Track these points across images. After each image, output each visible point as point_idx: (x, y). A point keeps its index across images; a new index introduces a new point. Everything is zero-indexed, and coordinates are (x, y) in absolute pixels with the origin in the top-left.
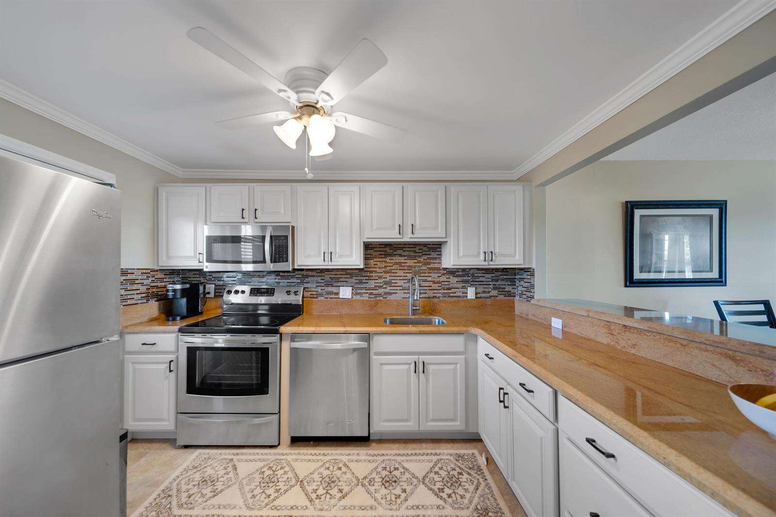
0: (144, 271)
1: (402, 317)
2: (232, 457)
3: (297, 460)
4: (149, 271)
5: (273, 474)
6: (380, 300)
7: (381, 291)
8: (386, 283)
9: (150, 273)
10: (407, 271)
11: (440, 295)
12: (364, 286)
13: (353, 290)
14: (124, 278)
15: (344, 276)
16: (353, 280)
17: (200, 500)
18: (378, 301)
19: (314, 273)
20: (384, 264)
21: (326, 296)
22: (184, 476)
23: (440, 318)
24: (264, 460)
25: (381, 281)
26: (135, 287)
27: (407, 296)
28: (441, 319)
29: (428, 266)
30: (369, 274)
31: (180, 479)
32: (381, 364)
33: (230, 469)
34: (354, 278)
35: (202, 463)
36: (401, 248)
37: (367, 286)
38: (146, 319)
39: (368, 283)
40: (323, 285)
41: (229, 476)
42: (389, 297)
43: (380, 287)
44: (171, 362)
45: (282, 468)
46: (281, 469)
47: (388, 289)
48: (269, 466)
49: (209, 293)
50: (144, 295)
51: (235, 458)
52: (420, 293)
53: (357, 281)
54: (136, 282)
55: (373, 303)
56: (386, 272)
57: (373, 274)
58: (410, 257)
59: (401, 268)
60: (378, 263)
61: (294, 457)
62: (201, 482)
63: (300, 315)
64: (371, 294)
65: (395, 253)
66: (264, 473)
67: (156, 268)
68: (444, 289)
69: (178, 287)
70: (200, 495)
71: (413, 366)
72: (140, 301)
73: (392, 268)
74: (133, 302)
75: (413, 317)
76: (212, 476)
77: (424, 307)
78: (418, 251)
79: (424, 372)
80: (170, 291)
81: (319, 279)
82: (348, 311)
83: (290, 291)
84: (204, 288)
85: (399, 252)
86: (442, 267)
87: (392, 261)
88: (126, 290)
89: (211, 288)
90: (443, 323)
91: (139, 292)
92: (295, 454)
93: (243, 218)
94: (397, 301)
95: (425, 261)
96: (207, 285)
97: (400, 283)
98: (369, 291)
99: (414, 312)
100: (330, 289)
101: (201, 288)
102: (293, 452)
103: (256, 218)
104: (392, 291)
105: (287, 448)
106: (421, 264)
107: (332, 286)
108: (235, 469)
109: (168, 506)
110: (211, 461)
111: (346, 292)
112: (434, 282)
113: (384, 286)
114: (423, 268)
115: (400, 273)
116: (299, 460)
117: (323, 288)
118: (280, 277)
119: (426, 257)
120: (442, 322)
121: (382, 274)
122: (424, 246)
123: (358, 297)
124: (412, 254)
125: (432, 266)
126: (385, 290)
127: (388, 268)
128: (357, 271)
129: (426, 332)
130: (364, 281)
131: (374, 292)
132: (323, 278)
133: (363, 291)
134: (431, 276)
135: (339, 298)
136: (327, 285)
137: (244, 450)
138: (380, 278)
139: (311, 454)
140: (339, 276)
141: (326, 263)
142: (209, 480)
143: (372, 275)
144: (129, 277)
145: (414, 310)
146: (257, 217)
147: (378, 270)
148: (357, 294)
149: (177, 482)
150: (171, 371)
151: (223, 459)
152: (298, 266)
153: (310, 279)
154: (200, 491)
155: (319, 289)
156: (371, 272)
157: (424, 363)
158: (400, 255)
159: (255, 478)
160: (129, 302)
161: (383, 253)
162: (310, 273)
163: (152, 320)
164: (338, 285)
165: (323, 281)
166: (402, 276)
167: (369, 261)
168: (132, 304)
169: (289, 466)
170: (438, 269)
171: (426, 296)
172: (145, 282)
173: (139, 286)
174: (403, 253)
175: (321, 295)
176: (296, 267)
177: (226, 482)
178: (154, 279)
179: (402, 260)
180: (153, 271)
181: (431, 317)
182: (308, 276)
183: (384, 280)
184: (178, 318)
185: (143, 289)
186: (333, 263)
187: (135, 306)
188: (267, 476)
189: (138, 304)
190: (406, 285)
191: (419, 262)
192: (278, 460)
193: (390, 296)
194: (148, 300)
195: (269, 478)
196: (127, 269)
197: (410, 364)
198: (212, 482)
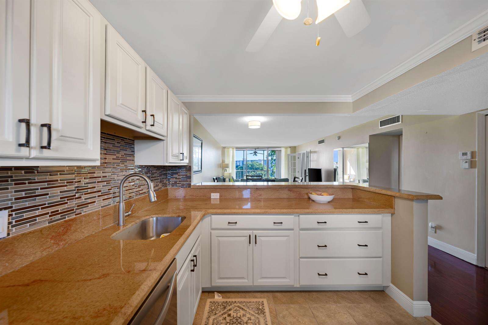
6: (71, 220)
7: (73, 204)
12: (38, 201)
13: (9, 216)
18: (68, 223)
25: (72, 187)
27: (106, 202)
30: (49, 178)
37: (47, 200)
39: (47, 194)
42: (85, 211)
47: (83, 198)
53: (21, 195)
55: (59, 229)
64: (53, 214)
97: (99, 187)
98: (50, 210)
104: (89, 201)
113: (77, 195)
123: (27, 228)
126: (80, 201)
130: (38, 192)
131: (60, 208)
133: (37, 213)
138: (70, 183)
143: (54, 178)
148: (20, 222)
166: (100, 177)
183: (76, 184)
193: (86, 209)
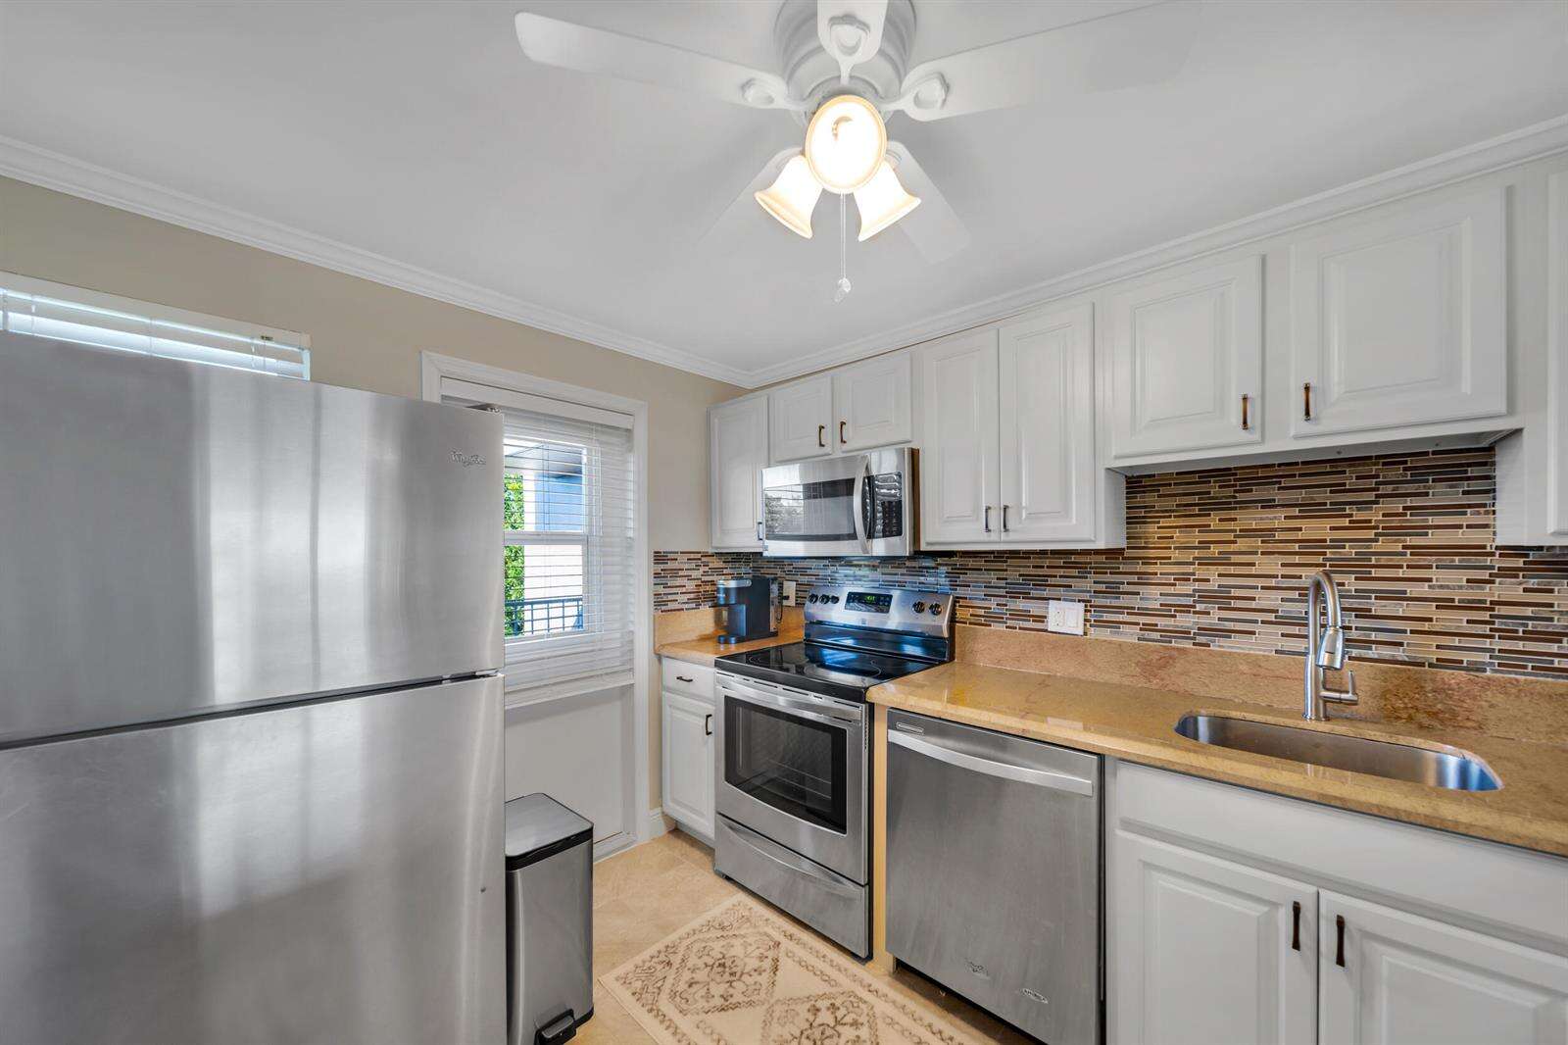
0: (692, 556)
1: (1270, 719)
2: (780, 938)
3: (892, 1023)
4: (699, 556)
5: (833, 1028)
6: (1183, 651)
7: (1188, 621)
8: (1206, 597)
9: (700, 559)
10: (1297, 559)
11: (1485, 658)
12: (1125, 601)
13: (1086, 611)
14: (662, 566)
15: (1062, 572)
16: (1088, 584)
17: (702, 1003)
18: (1175, 653)
19: (981, 563)
20: (1196, 537)
21: (1010, 623)
22: (701, 936)
23: (1469, 755)
24: (828, 980)
25: (1188, 588)
26: (679, 582)
27: (1297, 645)
28: (1477, 764)
29: (1409, 541)
30: (1140, 568)
31: (696, 937)
32: (1147, 865)
33: (767, 964)
34: (1092, 577)
35: (735, 925)
36: (1266, 481)
37: (1135, 602)
38: (694, 636)
39: (1138, 594)
40: (1002, 592)
41: (759, 979)
42: (1219, 645)
43: (1186, 609)
44: (708, 716)
45: (855, 1024)
46: (852, 1025)
47: (1215, 616)
48: (833, 1001)
49: (787, 598)
50: (692, 596)
51: (785, 943)
52: (1347, 641)
53: (1102, 587)
54: (681, 573)
55: (1156, 657)
56: (1204, 562)
57: (1158, 568)
58: (1311, 510)
59: (1270, 547)
60: (1177, 534)
61: (890, 1010)
62: (717, 964)
63: (942, 662)
64: (1146, 627)
65: (1241, 497)
66: (819, 1014)
67: (711, 551)
68: (1508, 635)
69: (732, 584)
70: (703, 992)
71: (1285, 917)
72: (686, 606)
73: (1233, 547)
74: (675, 606)
75: (1324, 727)
76: (738, 962)
77: (1383, 696)
78: (1351, 482)
79: (1340, 961)
80: (722, 592)
81: (992, 577)
82: (1072, 670)
83: (922, 604)
84: (781, 587)
85: (1257, 493)
86: (1499, 542)
87: (1231, 526)
88: (666, 586)
89: (790, 588)
90: (1485, 783)
91: (684, 590)
92: (894, 1002)
93: (821, 445)
94: (1254, 662)
95: (1395, 522)
96: (785, 583)
97: (1270, 600)
98: (1142, 620)
99: (1328, 709)
100: (1021, 604)
101: (774, 587)
102: (893, 994)
103: (843, 441)
104: (1232, 626)
105: (885, 975)
106: (1371, 534)
107: (1027, 597)
108: (776, 969)
109: (659, 985)
110: (747, 928)
111: (1065, 616)
112: (1445, 604)
113: (1199, 607)
114: (1380, 546)
115: (1272, 565)
116: (896, 1026)
117: (1003, 601)
118: (904, 571)
119: (1398, 506)
120: (1483, 775)
121: (1190, 569)
122: (1384, 464)
123: (1105, 634)
124: (1325, 496)
125: (1434, 538)
126: (1204, 621)
127: (1215, 550)
128: (1103, 558)
129: (1349, 805)
130: (1125, 588)
131: (1161, 622)
132: (1003, 575)
133: (1122, 618)
134: (1429, 580)
135: (1046, 631)
136: (1014, 595)
137: (805, 935)
138: (1185, 578)
139: (930, 1026)
140: (1046, 571)
141: (994, 536)
142: (731, 968)
143: (1150, 569)
144: (670, 565)
145: (1326, 700)
146: (844, 439)
147: (1176, 555)
148: (1101, 624)
149: (688, 941)
150: (708, 733)
151: (766, 934)
152: (928, 544)
153: (970, 576)
154: (708, 984)
155: (993, 604)
156: (1146, 561)
157: (1341, 924)
158: (1268, 504)
159: (798, 1014)
160: (671, 606)
161: (1196, 499)
162: (971, 562)
163: (704, 639)
164: (1045, 594)
165: (1002, 583)
166: (1274, 576)
167: (1139, 529)
168: (675, 610)
169: (870, 1027)
170: (1480, 550)
171: (1399, 654)
172: (695, 574)
173: (684, 581)
174: (1279, 497)
175: (999, 619)
176: (923, 547)
177: (751, 988)
178: (706, 569)
179: (1277, 519)
180: (706, 555)
181: (1418, 742)
182: (965, 569)
183: (1197, 585)
184: (733, 640)
185: (691, 586)
186: (1012, 536)
187: (678, 613)
188: (820, 1025)
189: (683, 609)
190: (1297, 609)
191: (1364, 525)
192: (856, 996)
193: (1223, 642)
194: (698, 605)
195: (822, 1033)
196: (667, 552)
197: (1275, 905)
198: (731, 974)
